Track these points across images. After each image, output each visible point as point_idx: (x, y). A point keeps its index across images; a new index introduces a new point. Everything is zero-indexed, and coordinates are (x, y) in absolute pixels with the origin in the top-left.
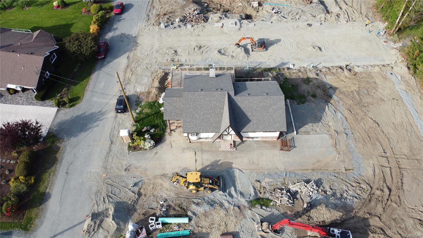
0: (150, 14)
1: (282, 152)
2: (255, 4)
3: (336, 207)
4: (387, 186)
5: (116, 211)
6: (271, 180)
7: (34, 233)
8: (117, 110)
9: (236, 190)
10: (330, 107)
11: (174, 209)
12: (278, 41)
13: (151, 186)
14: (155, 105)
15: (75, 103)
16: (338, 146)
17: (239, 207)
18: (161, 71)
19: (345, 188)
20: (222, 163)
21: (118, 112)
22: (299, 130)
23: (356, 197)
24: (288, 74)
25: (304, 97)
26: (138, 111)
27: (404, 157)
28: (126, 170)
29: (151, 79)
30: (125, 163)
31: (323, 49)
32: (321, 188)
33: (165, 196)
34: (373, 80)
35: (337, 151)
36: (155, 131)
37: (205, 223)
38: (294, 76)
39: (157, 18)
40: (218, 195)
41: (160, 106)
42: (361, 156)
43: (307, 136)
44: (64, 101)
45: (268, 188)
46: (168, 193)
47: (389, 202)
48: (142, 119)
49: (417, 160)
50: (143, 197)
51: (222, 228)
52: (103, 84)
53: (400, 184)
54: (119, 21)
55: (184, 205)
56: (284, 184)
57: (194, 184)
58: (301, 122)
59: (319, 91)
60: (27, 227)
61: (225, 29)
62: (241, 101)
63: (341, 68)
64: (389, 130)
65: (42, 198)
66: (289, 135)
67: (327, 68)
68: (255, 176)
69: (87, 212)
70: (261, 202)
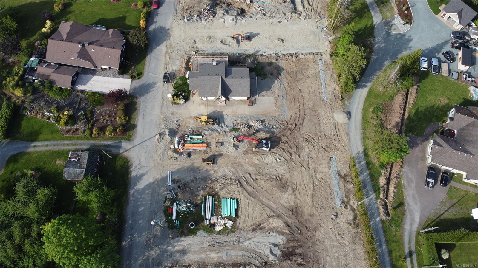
0: (178, 9)
1: (249, 106)
2: (248, 2)
3: (268, 132)
4: (295, 123)
5: (170, 132)
6: (242, 120)
7: (133, 142)
8: (164, 82)
9: (224, 124)
10: (278, 82)
11: (196, 132)
12: (258, 34)
13: (185, 122)
14: (183, 79)
15: (140, 76)
16: (277, 103)
17: (225, 132)
18: (187, 55)
19: (275, 124)
20: (218, 112)
21: (164, 83)
22: (260, 94)
23: (279, 128)
24: (260, 59)
25: (266, 75)
26: (175, 82)
27: (309, 109)
28: (172, 114)
29: (180, 62)
30: (171, 110)
31: (284, 41)
32: (264, 123)
33: (191, 126)
34: (308, 64)
35: (276, 106)
36: (185, 94)
37: (209, 138)
38: (263, 61)
39: (182, 12)
40: (216, 126)
41: (187, 79)
42: (287, 109)
43: (263, 98)
44: (134, 75)
45: (240, 123)
46: (193, 125)
47: (294, 130)
48: (177, 87)
49: (315, 111)
50: (181, 127)
51: (217, 140)
52: (154, 64)
53: (302, 122)
54: (157, 15)
55: (200, 131)
56: (247, 121)
57: (204, 121)
58: (261, 90)
59: (276, 71)
60: (129, 139)
61: (226, 24)
62: (228, 81)
63: (292, 55)
64: (306, 95)
65: (134, 127)
66: (254, 97)
67: (284, 55)
68: (234, 118)
69: (156, 133)
70: (235, 129)
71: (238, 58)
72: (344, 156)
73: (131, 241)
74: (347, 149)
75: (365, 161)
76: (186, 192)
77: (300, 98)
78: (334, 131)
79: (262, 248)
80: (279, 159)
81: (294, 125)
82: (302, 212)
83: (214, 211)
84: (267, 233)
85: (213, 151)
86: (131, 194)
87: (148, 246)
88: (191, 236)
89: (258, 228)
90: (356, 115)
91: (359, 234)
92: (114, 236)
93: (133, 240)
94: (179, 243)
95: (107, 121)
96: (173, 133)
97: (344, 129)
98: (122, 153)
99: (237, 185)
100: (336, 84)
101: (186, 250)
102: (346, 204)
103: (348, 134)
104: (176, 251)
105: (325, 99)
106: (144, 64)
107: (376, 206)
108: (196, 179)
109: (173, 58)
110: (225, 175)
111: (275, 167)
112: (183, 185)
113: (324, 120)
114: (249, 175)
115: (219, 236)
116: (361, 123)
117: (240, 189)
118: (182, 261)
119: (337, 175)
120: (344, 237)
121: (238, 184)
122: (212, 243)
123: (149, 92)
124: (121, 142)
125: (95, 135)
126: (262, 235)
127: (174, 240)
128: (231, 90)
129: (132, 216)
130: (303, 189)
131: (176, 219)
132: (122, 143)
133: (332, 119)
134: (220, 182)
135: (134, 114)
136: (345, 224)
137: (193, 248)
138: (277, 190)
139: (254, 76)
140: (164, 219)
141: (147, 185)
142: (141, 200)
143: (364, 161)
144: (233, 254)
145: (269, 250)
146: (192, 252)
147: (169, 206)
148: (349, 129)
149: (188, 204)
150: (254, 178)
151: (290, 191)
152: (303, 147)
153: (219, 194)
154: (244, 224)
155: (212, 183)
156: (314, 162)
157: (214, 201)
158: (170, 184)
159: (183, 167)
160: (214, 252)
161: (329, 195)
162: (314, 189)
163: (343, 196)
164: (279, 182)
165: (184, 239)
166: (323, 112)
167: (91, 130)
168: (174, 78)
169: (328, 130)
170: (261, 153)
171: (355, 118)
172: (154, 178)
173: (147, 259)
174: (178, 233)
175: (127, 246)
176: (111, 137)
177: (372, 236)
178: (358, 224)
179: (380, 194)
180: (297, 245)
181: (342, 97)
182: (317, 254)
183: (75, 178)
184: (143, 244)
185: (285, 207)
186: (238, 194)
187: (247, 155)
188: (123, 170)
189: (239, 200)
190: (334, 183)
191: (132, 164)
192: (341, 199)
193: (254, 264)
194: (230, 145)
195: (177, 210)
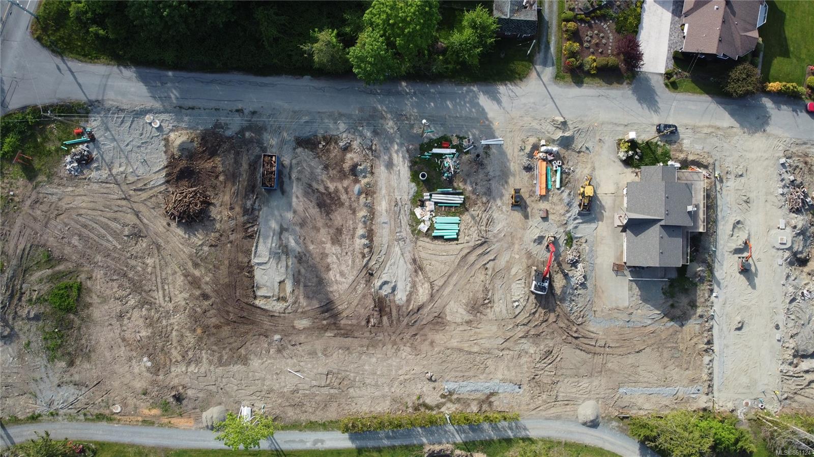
1: (612, 264)
3: (564, 292)
4: (579, 338)
5: (567, 138)
6: (587, 251)
7: (553, 84)
8: (659, 125)
9: (579, 223)
10: (658, 316)
11: (566, 178)
13: (585, 160)
14: (666, 156)
15: (670, 87)
16: (616, 310)
17: (566, 224)
18: (711, 162)
19: (579, 305)
20: (602, 213)
21: (657, 126)
22: (634, 283)
23: (571, 310)
24: (703, 288)
25: (672, 296)
26: (659, 143)
27: (604, 362)
28: (600, 140)
29: (699, 152)
30: (607, 138)
32: (580, 287)
33: (577, 171)
35: (612, 309)
36: (636, 159)
37: (555, 199)
38: (699, 292)
39: (800, 154)
40: (576, 210)
41: (665, 162)
42: (606, 327)
43: (627, 288)
44: (672, 77)
45: (581, 248)
46: (579, 173)
47: (567, 334)
48: (649, 147)
49: (601, 371)
50: (577, 155)
51: (551, 211)
52: (693, 108)
53: (581, 348)
55: (569, 185)
56: (584, 260)
57: (584, 191)
58: (642, 286)
59: (678, 312)
60: (558, 77)
61: (774, 232)
62: (655, 231)
63: (709, 342)
64: (631, 359)
65: (579, 82)
66: (629, 273)
67: (711, 329)
68: (590, 239)
69: (568, 117)
70: (570, 240)
71: (705, 249)
72: (522, 407)
73: (407, 93)
74: (533, 412)
75: (512, 437)
76: (470, 166)
77: (625, 349)
78: (563, 396)
79: (390, 271)
80: (517, 306)
81: (576, 335)
82: (437, 331)
83: (442, 206)
84: (410, 279)
85: (533, 205)
86: (472, 87)
87: (399, 117)
88: (409, 175)
89: (418, 267)
90: (592, 435)
91: (405, 408)
92: (411, 70)
93: (408, 96)
94: (401, 159)
95: (590, 42)
96: (566, 143)
97: (567, 413)
98: (535, 69)
99: (479, 240)
100: (649, 411)
101: (392, 168)
102: (448, 396)
103: (558, 418)
104: (391, 155)
105: (621, 390)
106: (694, 93)
107: (444, 441)
108: (490, 180)
109: (705, 139)
110: (494, 222)
111: (505, 298)
112: (482, 161)
113: (585, 383)
114: (492, 258)
115: (408, 212)
116: (577, 442)
117: (472, 244)
118: (378, 163)
119: (492, 391)
120: (402, 386)
121: (480, 242)
122: (400, 204)
123: (640, 102)
124: (553, 65)
125: (565, 26)
126: (407, 273)
127: (405, 152)
128: (638, 235)
129: (440, 93)
130: (471, 336)
131: (433, 154)
132: (551, 68)
133: (587, 396)
134: (484, 215)
135: (601, 82)
136: (420, 391)
137: (394, 177)
138: (469, 297)
139: (670, 276)
140: (434, 138)
141: (483, 110)
142: (462, 103)
143: (514, 436)
144: (384, 230)
145: (388, 280)
146: (389, 176)
147: (451, 143)
148: (568, 421)
149: (452, 169)
150: (487, 266)
151: (468, 317)
152: (537, 344)
153: (466, 213)
154: (423, 248)
155: (483, 203)
156: (513, 358)
157: (456, 207)
158: (483, 142)
159: (508, 160)
160: (388, 206)
161: (462, 374)
162: (470, 353)
163: (459, 394)
164: (481, 301)
165: (406, 165)
166: (599, 384)
167: (574, 19)
168: (666, 142)
169: (565, 389)
170: (527, 279)
171: (586, 434)
172: (494, 118)
173: (383, 118)
174: (415, 157)
175: (400, 89)
176: (561, 51)
177: (400, 426)
178: (419, 410)
179: (461, 450)
180: (393, 318)
181: (624, 418)
182: (380, 345)
183: (496, 5)
184: (402, 111)
185: (444, 307)
186: (465, 242)
187: (525, 256)
188: (509, 72)
189: (456, 242)
190: (479, 384)
191: (517, 85)
192: (454, 390)
193: (370, 258)
194: (542, 232)
195: (445, 154)
